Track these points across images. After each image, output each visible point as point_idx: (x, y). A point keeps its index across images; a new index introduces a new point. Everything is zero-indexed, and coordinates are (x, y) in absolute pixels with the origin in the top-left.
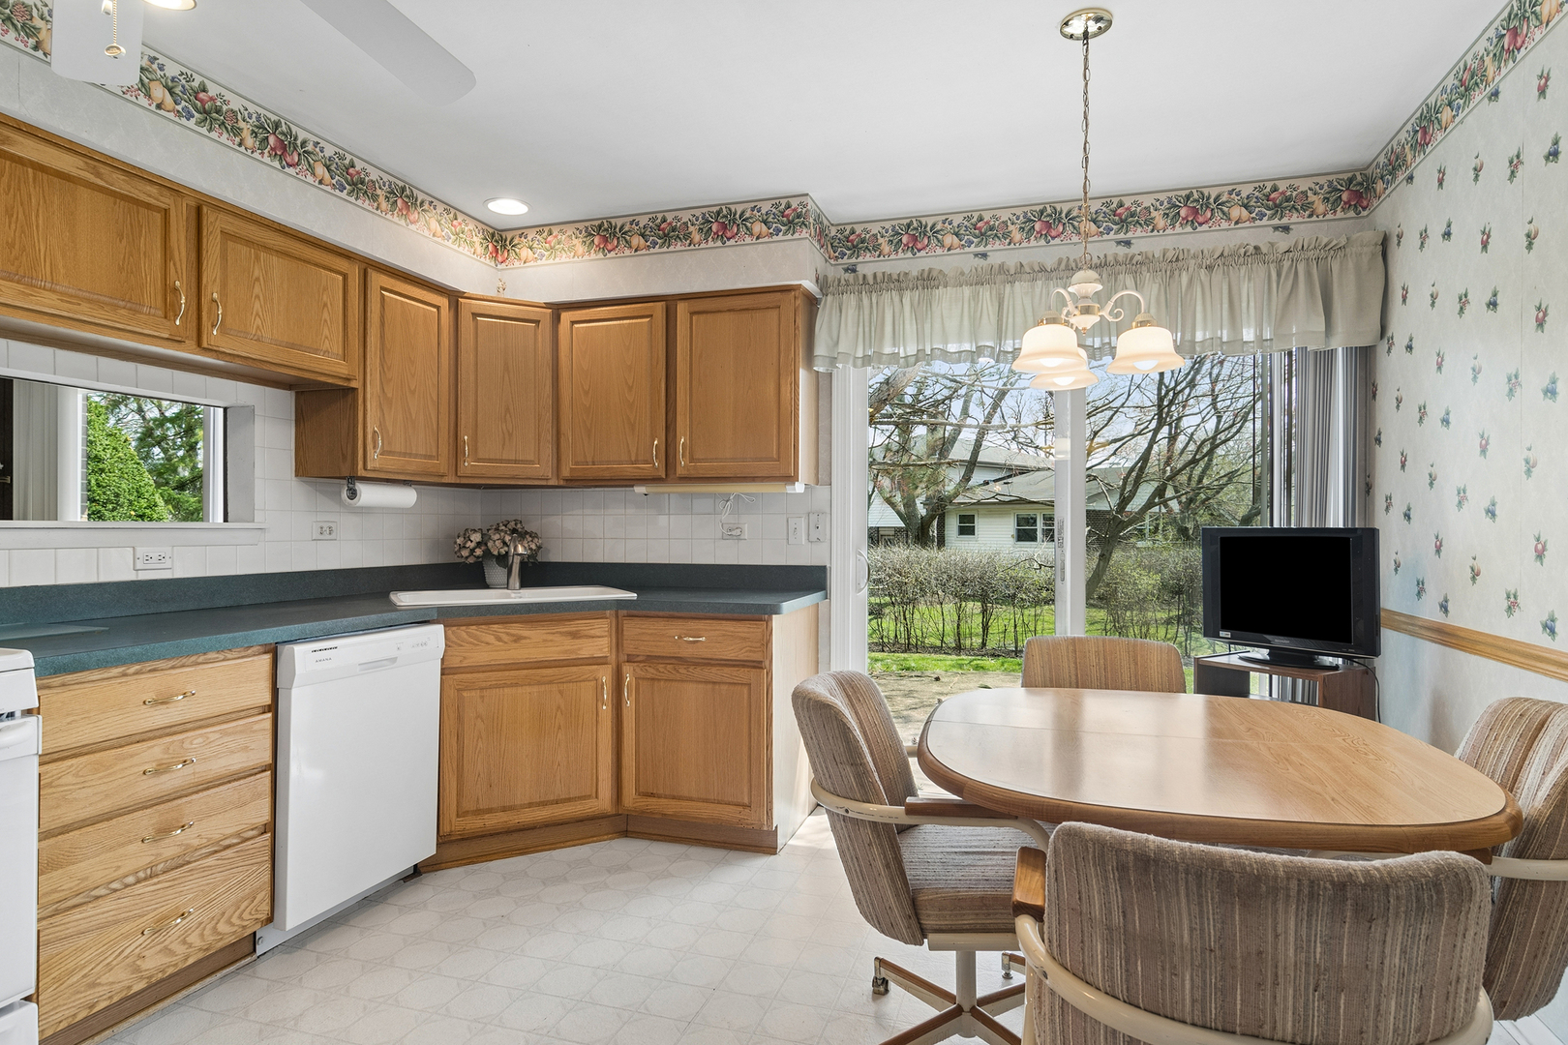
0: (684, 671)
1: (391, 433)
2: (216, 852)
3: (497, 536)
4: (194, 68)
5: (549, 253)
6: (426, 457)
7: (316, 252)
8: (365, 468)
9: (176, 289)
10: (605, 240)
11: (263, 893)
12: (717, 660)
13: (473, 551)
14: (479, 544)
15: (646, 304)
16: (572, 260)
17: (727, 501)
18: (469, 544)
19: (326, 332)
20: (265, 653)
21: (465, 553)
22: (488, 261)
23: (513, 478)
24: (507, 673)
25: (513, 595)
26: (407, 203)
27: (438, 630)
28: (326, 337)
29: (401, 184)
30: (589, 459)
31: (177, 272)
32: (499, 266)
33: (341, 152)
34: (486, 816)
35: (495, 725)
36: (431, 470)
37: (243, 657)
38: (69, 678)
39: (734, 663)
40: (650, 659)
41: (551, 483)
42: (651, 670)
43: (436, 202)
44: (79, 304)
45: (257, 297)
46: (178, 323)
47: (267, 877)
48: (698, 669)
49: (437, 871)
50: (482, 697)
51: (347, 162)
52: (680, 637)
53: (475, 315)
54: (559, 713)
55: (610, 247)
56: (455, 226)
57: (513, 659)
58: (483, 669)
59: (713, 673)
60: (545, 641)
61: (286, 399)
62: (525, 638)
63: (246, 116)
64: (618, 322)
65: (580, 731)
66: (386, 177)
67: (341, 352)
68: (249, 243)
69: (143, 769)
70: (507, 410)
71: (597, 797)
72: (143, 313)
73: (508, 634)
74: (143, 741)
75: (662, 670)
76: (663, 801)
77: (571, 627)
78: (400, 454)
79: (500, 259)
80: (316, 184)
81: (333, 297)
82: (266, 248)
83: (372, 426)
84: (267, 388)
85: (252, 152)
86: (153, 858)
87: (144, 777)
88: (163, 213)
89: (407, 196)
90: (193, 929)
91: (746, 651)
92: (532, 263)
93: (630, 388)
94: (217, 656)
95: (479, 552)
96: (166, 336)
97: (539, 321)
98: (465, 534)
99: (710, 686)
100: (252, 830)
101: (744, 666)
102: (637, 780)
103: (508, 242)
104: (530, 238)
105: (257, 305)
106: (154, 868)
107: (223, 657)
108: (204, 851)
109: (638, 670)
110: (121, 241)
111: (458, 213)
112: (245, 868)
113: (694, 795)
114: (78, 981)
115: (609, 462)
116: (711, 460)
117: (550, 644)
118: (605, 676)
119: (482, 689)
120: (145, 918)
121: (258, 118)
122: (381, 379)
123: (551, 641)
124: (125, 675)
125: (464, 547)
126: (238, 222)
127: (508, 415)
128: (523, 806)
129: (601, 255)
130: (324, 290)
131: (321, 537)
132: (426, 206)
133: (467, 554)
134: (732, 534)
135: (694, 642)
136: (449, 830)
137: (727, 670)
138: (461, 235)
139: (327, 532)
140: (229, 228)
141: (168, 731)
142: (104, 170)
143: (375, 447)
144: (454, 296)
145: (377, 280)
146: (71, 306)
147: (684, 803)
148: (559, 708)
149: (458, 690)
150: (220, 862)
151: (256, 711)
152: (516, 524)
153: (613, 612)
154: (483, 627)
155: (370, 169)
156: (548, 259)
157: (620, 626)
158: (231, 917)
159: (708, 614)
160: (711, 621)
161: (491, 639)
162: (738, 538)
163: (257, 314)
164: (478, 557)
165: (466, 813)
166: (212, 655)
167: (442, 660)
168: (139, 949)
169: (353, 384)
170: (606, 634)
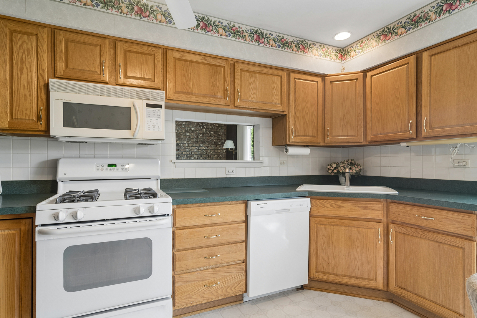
0: (422, 233)
1: (298, 129)
2: (228, 265)
3: (342, 165)
4: (231, 20)
5: (362, 50)
6: (312, 136)
7: (271, 70)
8: (289, 142)
9: (227, 90)
10: (386, 36)
11: (242, 283)
12: (442, 231)
13: (333, 171)
14: (335, 168)
15: (405, 59)
16: (371, 50)
17: (455, 148)
18: (332, 168)
19: (275, 96)
20: (243, 203)
21: (330, 171)
22: (338, 61)
23: (347, 143)
24: (335, 220)
25: (345, 188)
26: (304, 46)
27: (308, 200)
28: (275, 98)
29: (301, 40)
30: (379, 132)
31: (227, 84)
32: (343, 62)
33: (279, 34)
34: (327, 275)
35: (330, 240)
36: (314, 141)
37: (236, 204)
38: (184, 206)
39: (453, 234)
40: (403, 224)
41: (363, 144)
42: (404, 230)
43: (315, 43)
44: (201, 98)
45: (252, 88)
46: (227, 100)
47: (243, 277)
48: (430, 233)
49: (309, 289)
50: (325, 228)
51: (281, 37)
52: (419, 216)
53: (331, 82)
54: (358, 240)
55: (388, 38)
56: (324, 51)
57: (338, 215)
58: (326, 217)
59: (440, 237)
60: (351, 209)
61: (269, 121)
62: (343, 207)
63: (247, 31)
64: (392, 70)
65: (368, 250)
66: (295, 39)
67: (280, 102)
68: (249, 72)
69: (204, 236)
70: (344, 116)
71: (376, 281)
72: (218, 98)
73: (335, 204)
74: (205, 227)
75: (409, 230)
76: (409, 294)
77: (364, 204)
78: (302, 136)
79: (343, 59)
80: (270, 47)
81: (277, 84)
82: (255, 72)
83: (292, 127)
84: (263, 118)
85: (249, 42)
86: (208, 263)
87: (205, 238)
88: (224, 67)
89: (304, 44)
90: (219, 288)
91: (461, 230)
92: (355, 57)
93: (398, 99)
94: (228, 203)
95: (335, 171)
96: (224, 104)
97: (357, 79)
98: (331, 164)
99: (437, 244)
100: (239, 261)
101: (460, 237)
102: (396, 280)
103: (346, 52)
104: (354, 47)
105: (251, 91)
106: (209, 267)
107: (229, 203)
108: (224, 264)
109: (397, 228)
110: (212, 78)
111: (324, 45)
112: (236, 273)
113: (428, 297)
114: (186, 295)
115: (388, 133)
116: (443, 127)
117: (353, 210)
118: (380, 228)
119: (325, 225)
120: (205, 282)
121: (251, 31)
122: (295, 110)
123: (354, 209)
124: (200, 206)
125: (330, 169)
126: (245, 66)
127: (344, 118)
128: (342, 275)
129: (384, 43)
130: (274, 82)
131: (281, 165)
132: (311, 46)
133: (331, 172)
134: (461, 165)
135: (427, 219)
136: (312, 276)
137: (448, 237)
138: (326, 53)
139: (283, 164)
140: (243, 68)
141: (212, 225)
142: (207, 58)
143: (292, 134)
144: (323, 77)
145: (293, 75)
146: (199, 99)
147: (422, 299)
148: (358, 238)
149: (316, 224)
150: (228, 269)
151: (240, 222)
152: (352, 161)
153: (385, 200)
154: (326, 200)
155: (289, 37)
156: (361, 52)
157: (388, 206)
158: (232, 288)
159: (437, 206)
160: (438, 210)
161: (328, 206)
162: (464, 167)
163: (252, 94)
164: (335, 173)
165: (319, 272)
166: (226, 203)
167: (310, 212)
168: (203, 290)
169: (285, 113)
170: (381, 209)
